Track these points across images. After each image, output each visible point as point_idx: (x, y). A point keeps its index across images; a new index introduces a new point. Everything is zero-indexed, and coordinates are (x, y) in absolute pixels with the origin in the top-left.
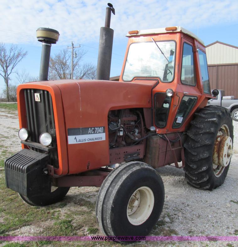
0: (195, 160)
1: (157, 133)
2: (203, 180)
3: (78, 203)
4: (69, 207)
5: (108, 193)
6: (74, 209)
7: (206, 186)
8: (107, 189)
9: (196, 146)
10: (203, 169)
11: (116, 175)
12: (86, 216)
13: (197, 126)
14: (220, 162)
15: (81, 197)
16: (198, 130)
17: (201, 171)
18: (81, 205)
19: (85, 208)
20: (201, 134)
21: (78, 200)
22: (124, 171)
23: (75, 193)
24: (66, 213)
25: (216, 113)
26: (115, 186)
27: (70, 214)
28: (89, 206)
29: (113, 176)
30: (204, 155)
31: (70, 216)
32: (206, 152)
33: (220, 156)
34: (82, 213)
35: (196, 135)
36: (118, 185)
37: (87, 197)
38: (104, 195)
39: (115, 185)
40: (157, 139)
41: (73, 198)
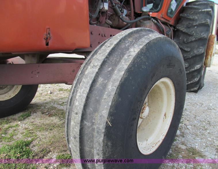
0: (188, 57)
1: (151, 16)
2: (193, 80)
3: (46, 112)
4: (33, 119)
5: (95, 92)
6: (40, 121)
7: (194, 88)
8: (91, 82)
9: (190, 41)
10: (196, 68)
11: (112, 47)
12: (55, 132)
13: (189, 18)
14: (208, 61)
15: (52, 104)
16: (191, 22)
17: (193, 69)
18: (51, 115)
19: (55, 120)
20: (195, 26)
21: (48, 108)
22: (130, 40)
23: (45, 100)
24: (26, 129)
25: (209, 4)
26: (111, 73)
27: (31, 130)
28: (62, 116)
29: (105, 50)
30: (199, 51)
31: (30, 133)
32: (201, 47)
33: (209, 55)
34: (50, 128)
35: (188, 27)
36: (119, 70)
37: (59, 104)
38: (85, 95)
39: (113, 70)
40: (151, 25)
41: (41, 106)
